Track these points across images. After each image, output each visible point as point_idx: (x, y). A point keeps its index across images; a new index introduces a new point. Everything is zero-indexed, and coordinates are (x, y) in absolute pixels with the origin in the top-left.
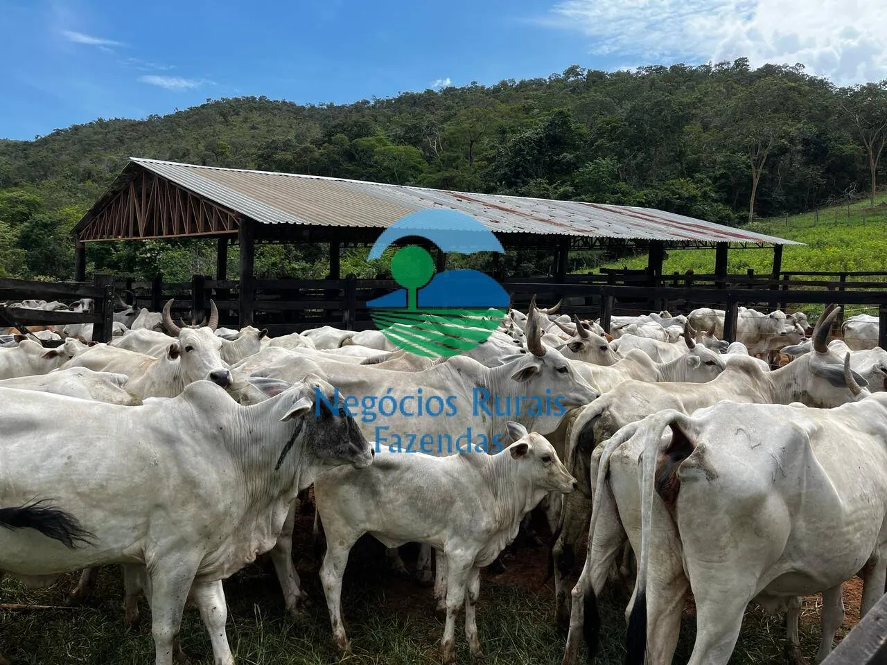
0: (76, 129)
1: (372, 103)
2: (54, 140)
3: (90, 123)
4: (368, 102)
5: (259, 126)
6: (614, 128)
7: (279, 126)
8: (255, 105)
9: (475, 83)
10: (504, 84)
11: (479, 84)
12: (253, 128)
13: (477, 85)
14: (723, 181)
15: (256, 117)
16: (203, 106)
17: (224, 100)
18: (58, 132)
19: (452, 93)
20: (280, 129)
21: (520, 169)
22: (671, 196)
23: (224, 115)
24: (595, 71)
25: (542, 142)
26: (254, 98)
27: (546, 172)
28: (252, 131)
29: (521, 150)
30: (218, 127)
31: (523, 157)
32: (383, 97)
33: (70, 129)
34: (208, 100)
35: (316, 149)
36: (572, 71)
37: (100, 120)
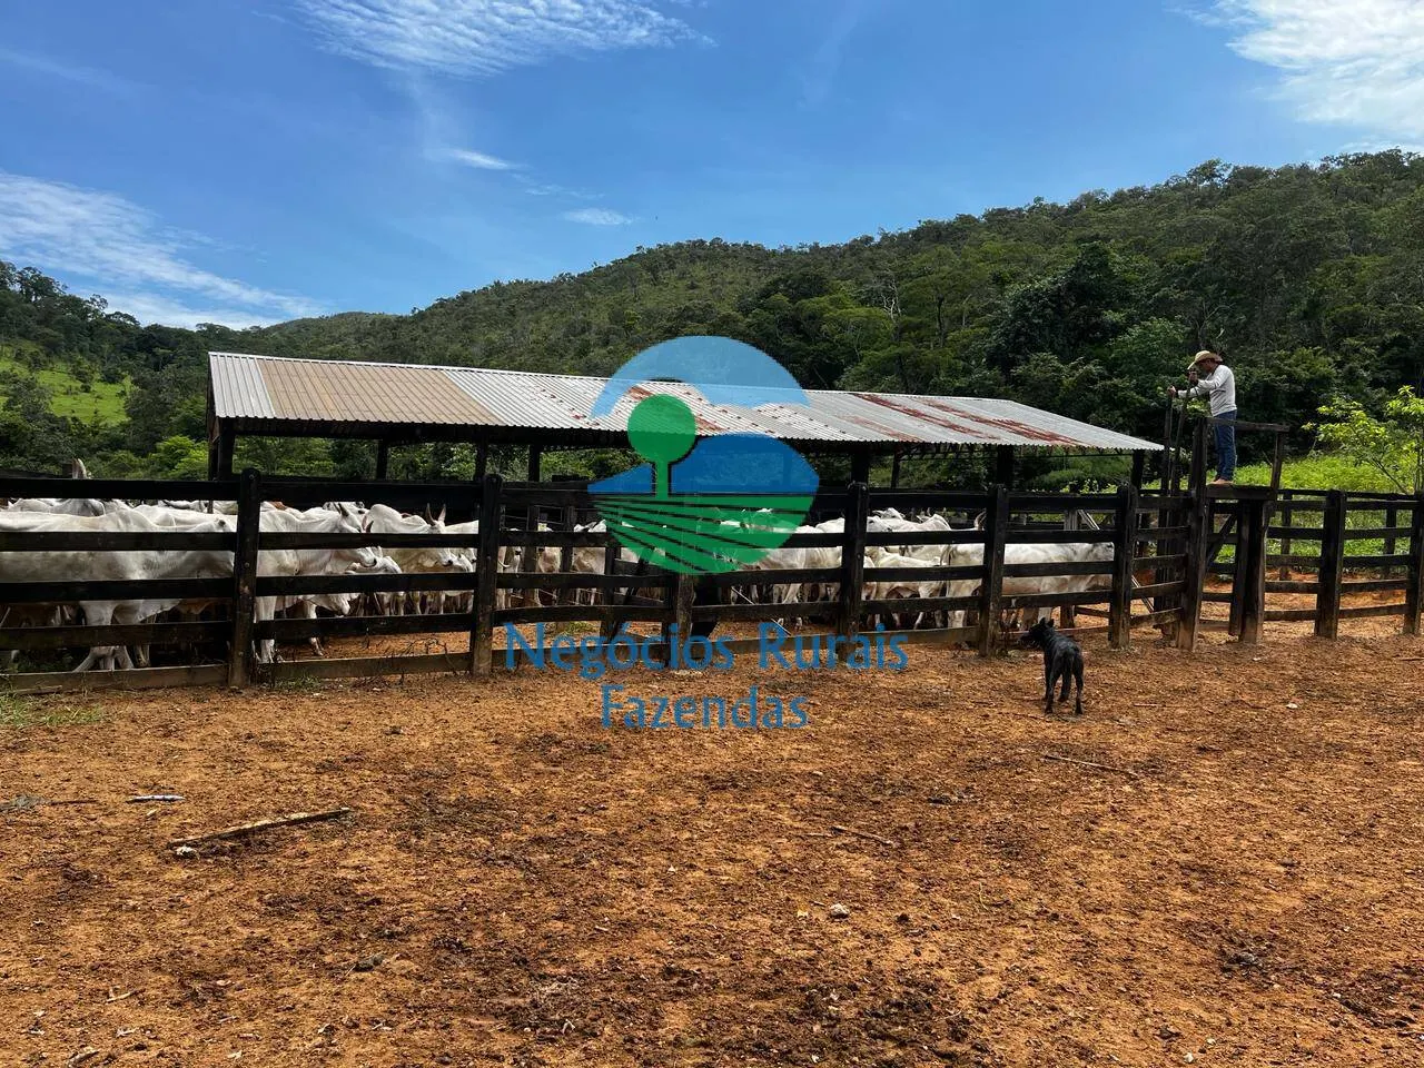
0: (465, 297)
1: (877, 239)
2: (433, 314)
3: (484, 289)
4: (871, 239)
5: (700, 284)
6: (1192, 269)
7: (730, 283)
8: (702, 253)
9: (1039, 199)
10: (1088, 198)
11: (1047, 201)
12: (693, 287)
13: (1044, 203)
14: (1395, 350)
15: (699, 271)
16: (631, 258)
17: (661, 246)
18: (442, 303)
19: (1000, 217)
20: (730, 287)
21: (1022, 339)
22: (1273, 376)
23: (653, 270)
24: (1247, 169)
25: (1059, 295)
26: (702, 242)
27: (1069, 342)
28: (691, 291)
29: (1026, 309)
30: (643, 287)
31: (1027, 319)
32: (892, 230)
33: (458, 297)
34: (639, 248)
35: (741, 317)
36: (1208, 171)
37: (498, 284)
